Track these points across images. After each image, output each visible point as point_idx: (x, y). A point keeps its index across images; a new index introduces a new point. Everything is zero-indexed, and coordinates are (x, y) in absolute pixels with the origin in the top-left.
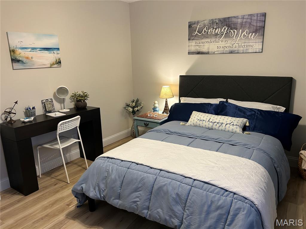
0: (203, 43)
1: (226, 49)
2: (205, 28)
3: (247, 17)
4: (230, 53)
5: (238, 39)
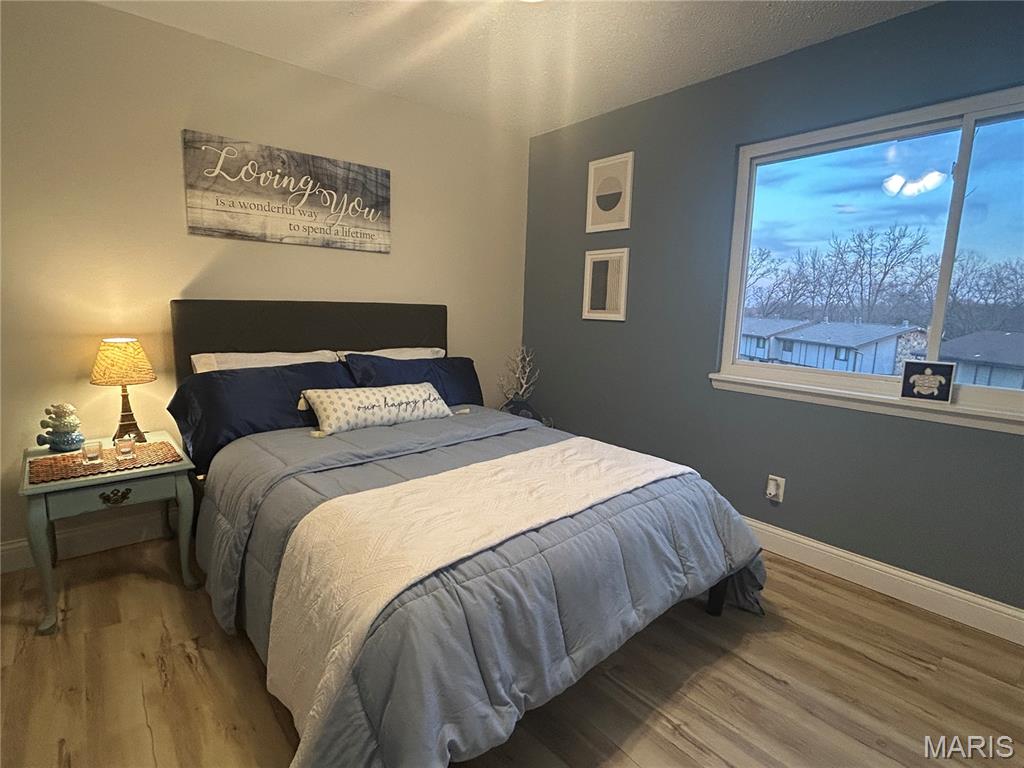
0: (242, 206)
1: (313, 235)
2: (249, 166)
3: (356, 168)
4: (323, 246)
5: (342, 214)
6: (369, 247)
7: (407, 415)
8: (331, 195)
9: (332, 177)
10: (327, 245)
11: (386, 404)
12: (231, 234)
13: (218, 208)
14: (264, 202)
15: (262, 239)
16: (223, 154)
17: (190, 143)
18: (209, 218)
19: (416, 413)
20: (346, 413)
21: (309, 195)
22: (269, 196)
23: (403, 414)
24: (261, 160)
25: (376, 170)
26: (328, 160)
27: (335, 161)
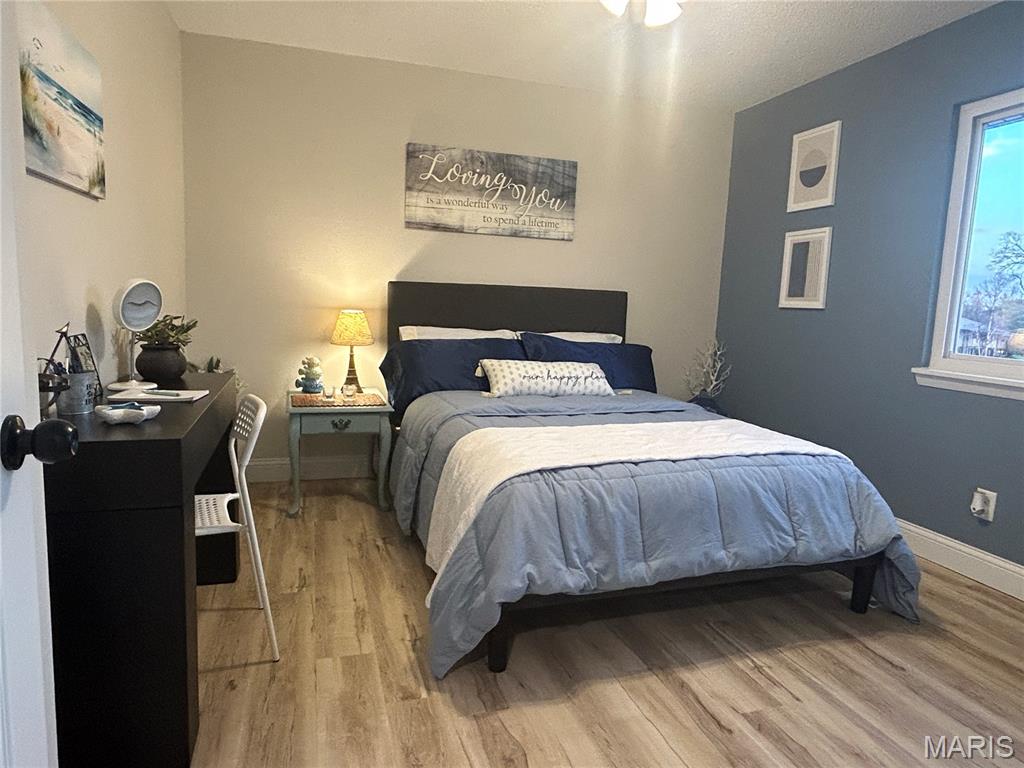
0: (447, 202)
1: (503, 225)
2: (454, 169)
3: (545, 163)
4: (511, 236)
5: (530, 206)
6: (553, 235)
7: (568, 389)
8: (521, 188)
9: (523, 172)
10: (515, 234)
11: (549, 376)
12: (436, 227)
13: (427, 205)
14: (464, 199)
15: (460, 230)
16: (435, 160)
17: (411, 154)
18: (420, 214)
19: (576, 388)
20: (513, 380)
21: (502, 190)
22: (469, 193)
23: (563, 387)
24: (464, 162)
25: (564, 162)
26: (521, 158)
27: (526, 157)
